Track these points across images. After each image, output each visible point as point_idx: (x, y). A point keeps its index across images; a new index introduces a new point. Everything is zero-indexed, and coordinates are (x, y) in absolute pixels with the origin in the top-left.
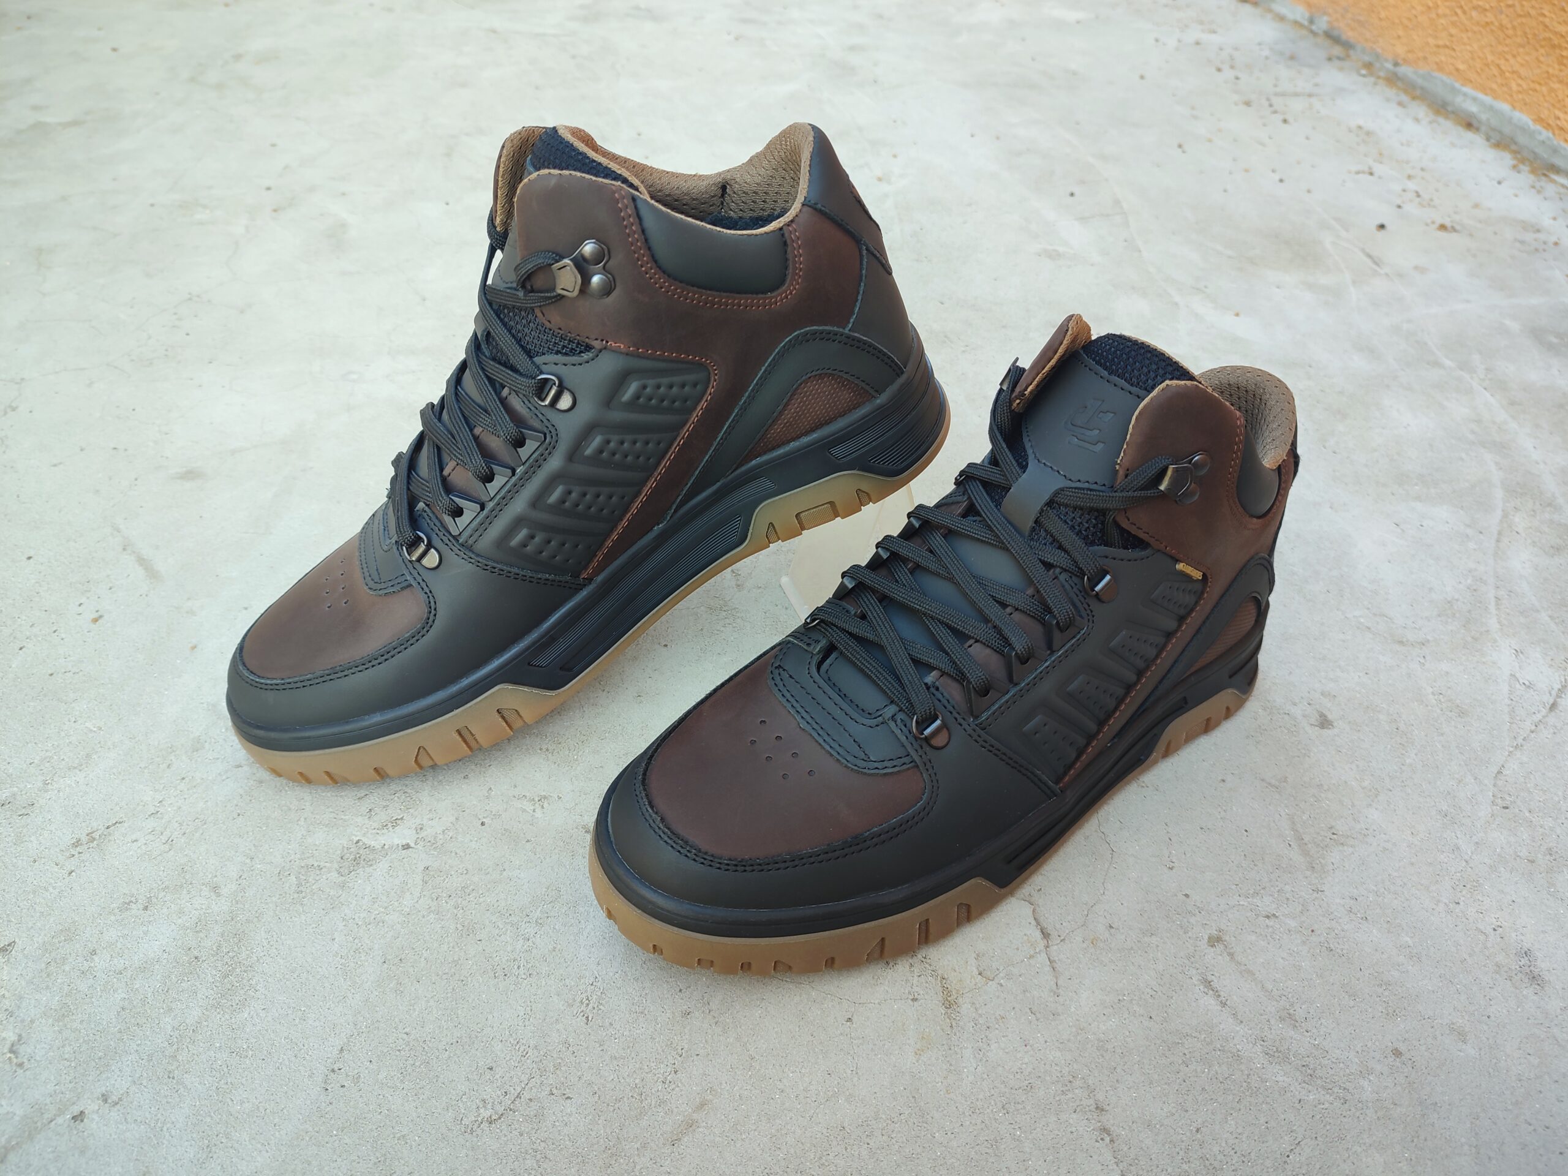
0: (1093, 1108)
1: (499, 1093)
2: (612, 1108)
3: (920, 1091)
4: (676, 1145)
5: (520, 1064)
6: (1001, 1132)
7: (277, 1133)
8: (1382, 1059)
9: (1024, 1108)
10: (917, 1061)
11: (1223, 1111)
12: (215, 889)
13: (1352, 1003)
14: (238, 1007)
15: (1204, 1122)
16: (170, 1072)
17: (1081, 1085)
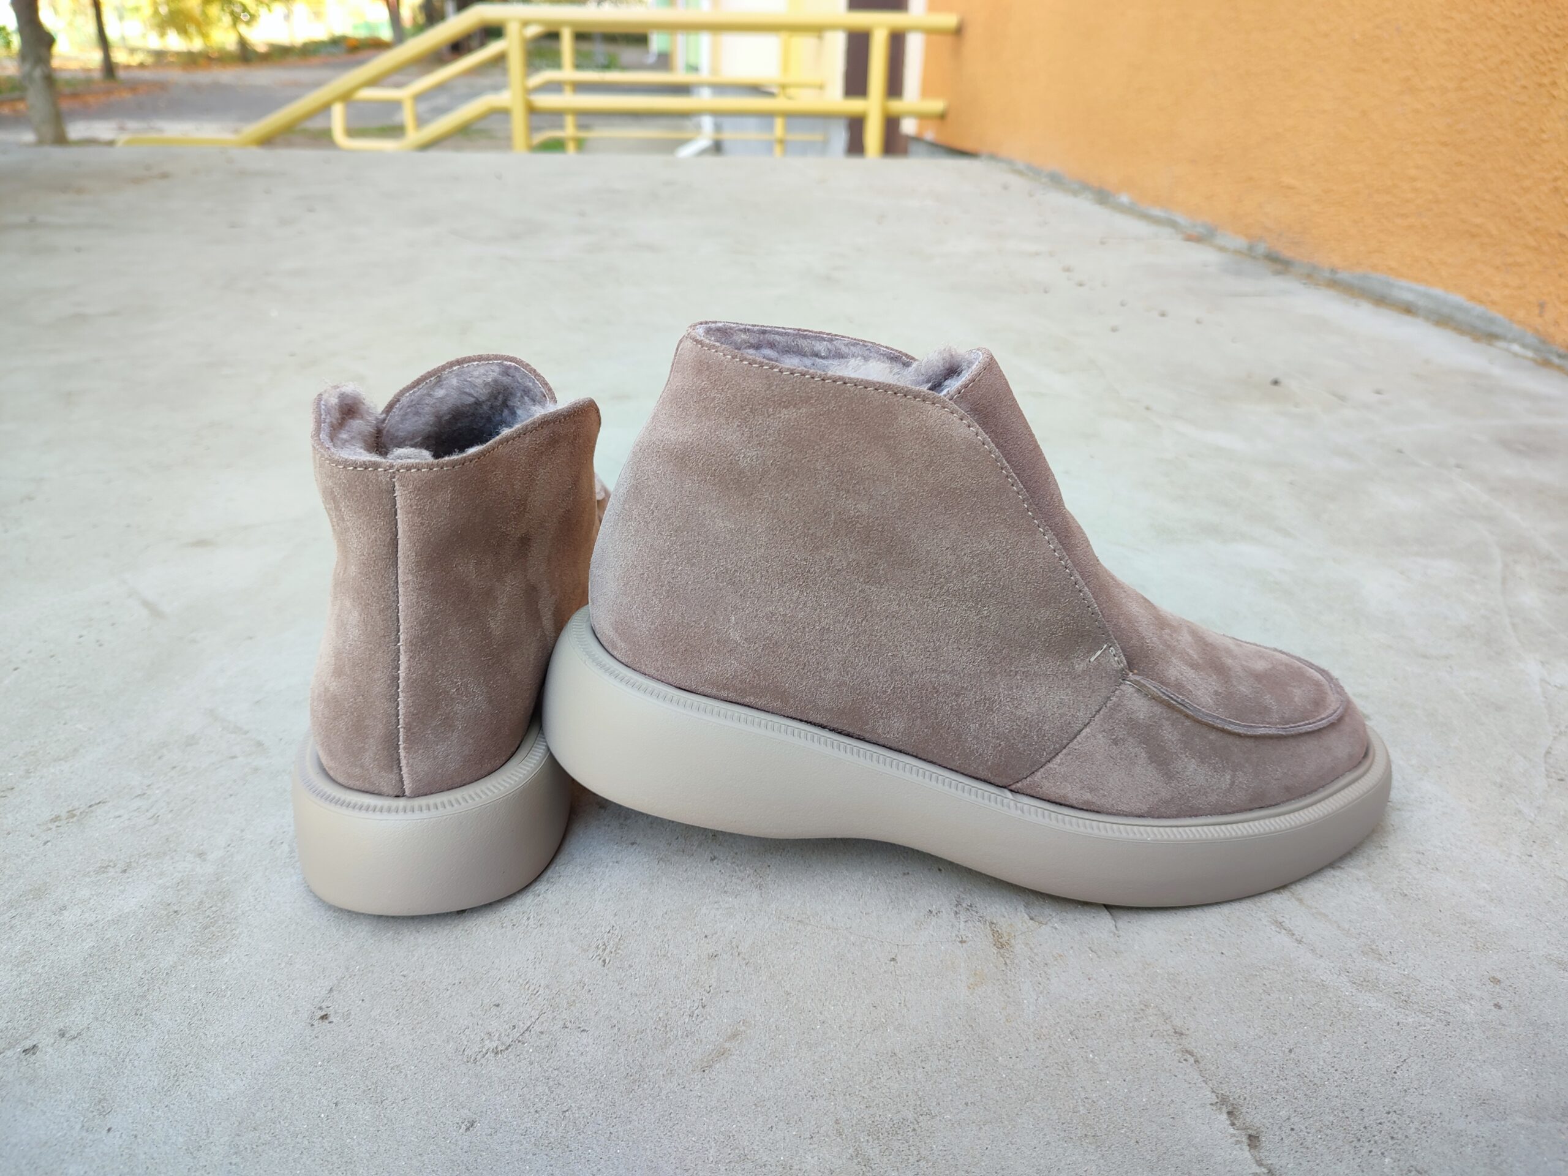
0: (1171, 1032)
1: (507, 1027)
2: (633, 1040)
3: (977, 1020)
4: (707, 1072)
5: (530, 1001)
6: (1072, 1056)
7: (254, 1064)
8: (1479, 986)
9: (1095, 1034)
10: (972, 994)
11: (1315, 1033)
12: (201, 855)
13: (1438, 939)
14: (219, 953)
15: (1296, 1044)
16: (138, 1010)
17: (1155, 1013)
